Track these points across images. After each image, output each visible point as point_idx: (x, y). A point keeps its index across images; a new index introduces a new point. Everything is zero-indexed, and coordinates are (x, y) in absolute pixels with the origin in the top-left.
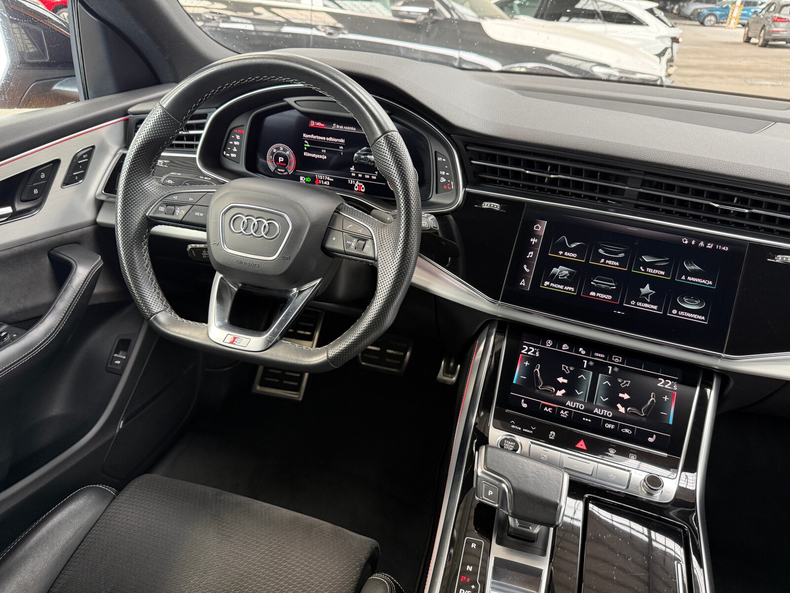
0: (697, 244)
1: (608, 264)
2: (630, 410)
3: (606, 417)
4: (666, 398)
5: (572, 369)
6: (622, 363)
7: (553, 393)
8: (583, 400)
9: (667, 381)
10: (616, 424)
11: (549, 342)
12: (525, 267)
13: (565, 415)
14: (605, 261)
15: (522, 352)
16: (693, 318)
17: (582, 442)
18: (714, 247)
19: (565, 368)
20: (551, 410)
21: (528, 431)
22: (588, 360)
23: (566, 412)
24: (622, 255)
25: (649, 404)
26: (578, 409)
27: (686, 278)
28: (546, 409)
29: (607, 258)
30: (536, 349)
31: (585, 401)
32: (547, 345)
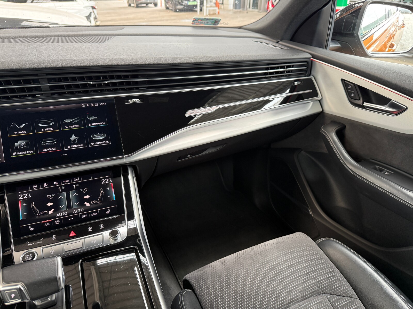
0: (90, 105)
1: (46, 131)
2: (92, 203)
3: (81, 212)
4: (108, 188)
5: (53, 195)
6: (80, 180)
7: (47, 214)
8: (66, 210)
9: (106, 179)
10: (87, 214)
11: (35, 186)
13: (58, 222)
14: (44, 130)
15: (20, 199)
16: (103, 144)
17: (72, 232)
18: (99, 104)
19: (49, 197)
20: (49, 224)
21: (39, 243)
22: (61, 187)
23: (58, 221)
24: (53, 123)
25: (101, 195)
26: (65, 216)
27: (91, 124)
28: (46, 225)
29: (44, 128)
30: (28, 194)
31: (67, 209)
32: (34, 188)
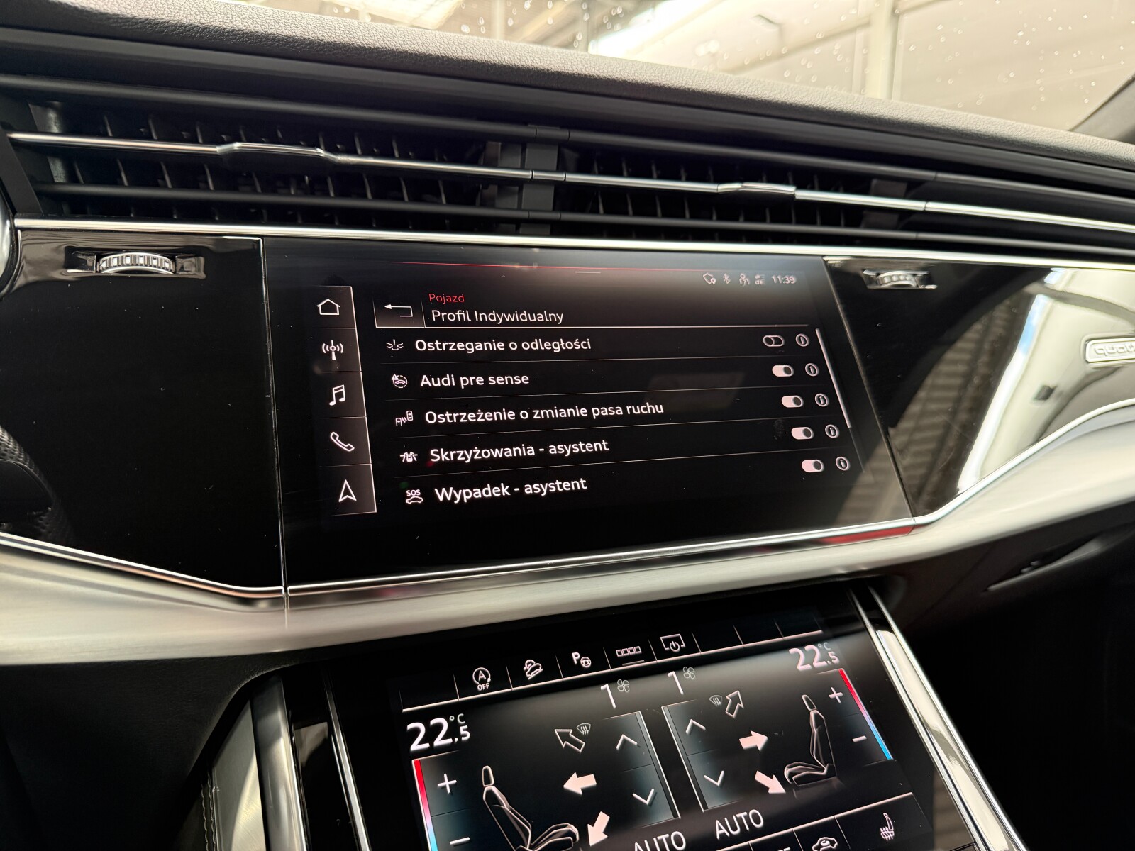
2: (791, 775)
3: (755, 833)
4: (836, 695)
5: (584, 731)
6: (692, 647)
7: (577, 845)
8: (671, 817)
9: (807, 648)
10: (789, 842)
11: (482, 676)
12: (335, 438)
15: (415, 747)
19: (565, 737)
22: (611, 680)
25: (815, 731)
30: (452, 718)
31: (675, 815)
32: (481, 687)
